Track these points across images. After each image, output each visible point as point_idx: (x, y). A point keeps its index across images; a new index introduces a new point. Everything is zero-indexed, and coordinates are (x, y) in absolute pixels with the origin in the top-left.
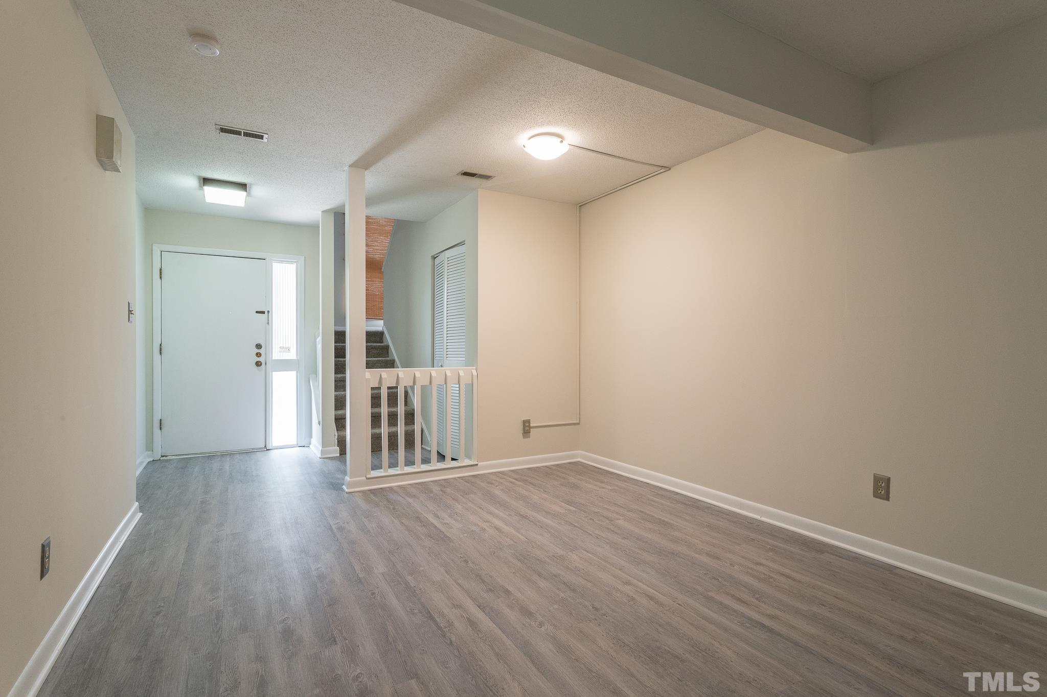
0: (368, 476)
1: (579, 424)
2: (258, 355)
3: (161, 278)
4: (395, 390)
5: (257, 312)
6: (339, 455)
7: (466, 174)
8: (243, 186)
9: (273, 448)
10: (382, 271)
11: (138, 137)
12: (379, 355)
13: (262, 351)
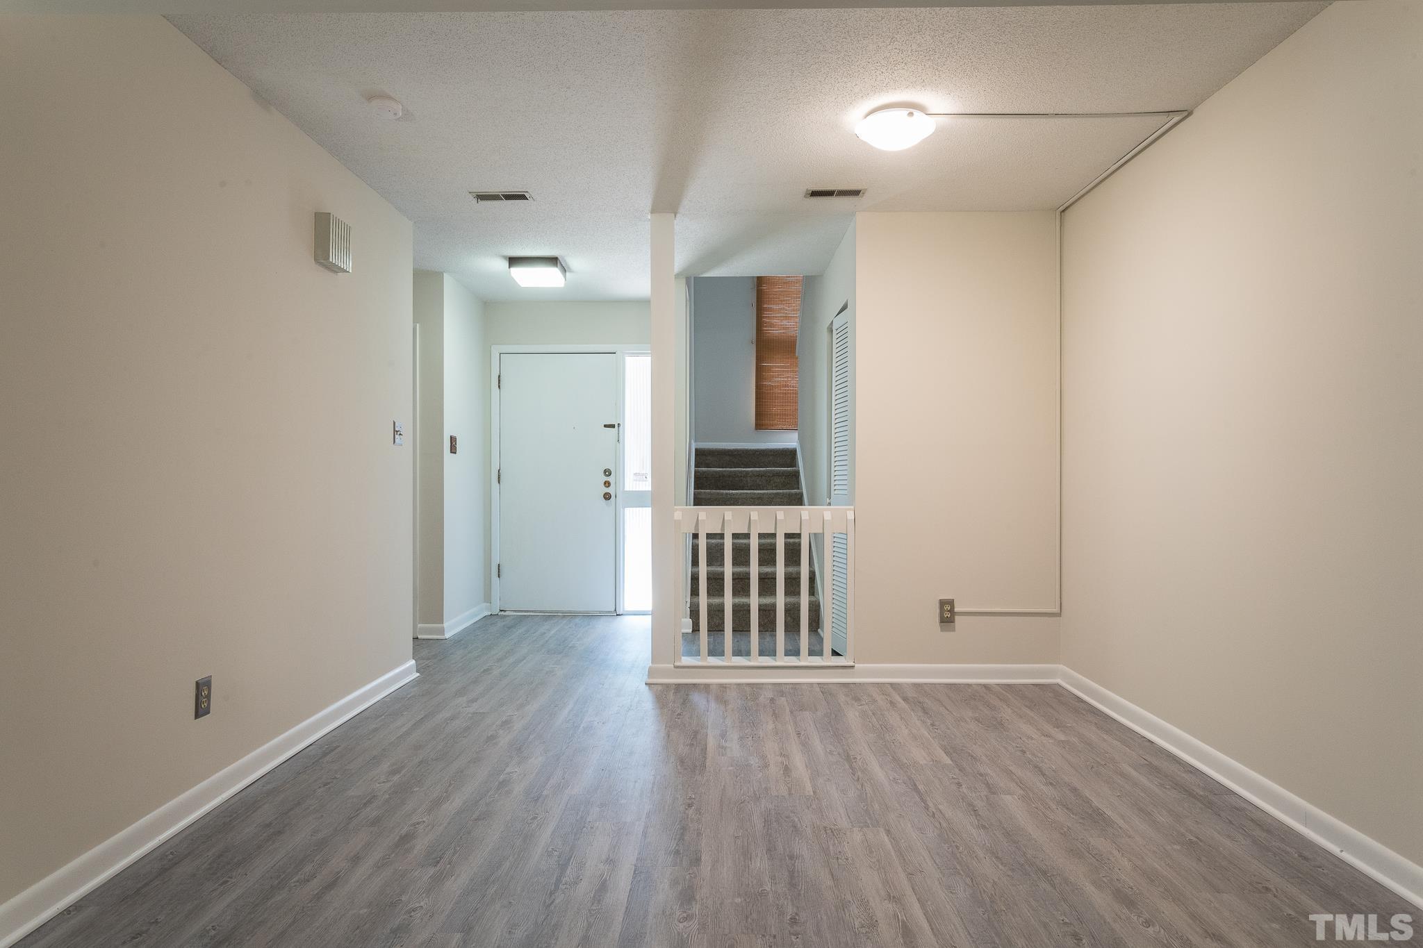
0: (677, 664)
1: (1059, 615)
2: (607, 484)
3: (499, 386)
4: (797, 540)
5: (605, 426)
6: (690, 631)
7: (815, 194)
8: (553, 261)
9: (625, 613)
10: (797, 355)
11: (415, 222)
12: (784, 486)
13: (611, 479)
